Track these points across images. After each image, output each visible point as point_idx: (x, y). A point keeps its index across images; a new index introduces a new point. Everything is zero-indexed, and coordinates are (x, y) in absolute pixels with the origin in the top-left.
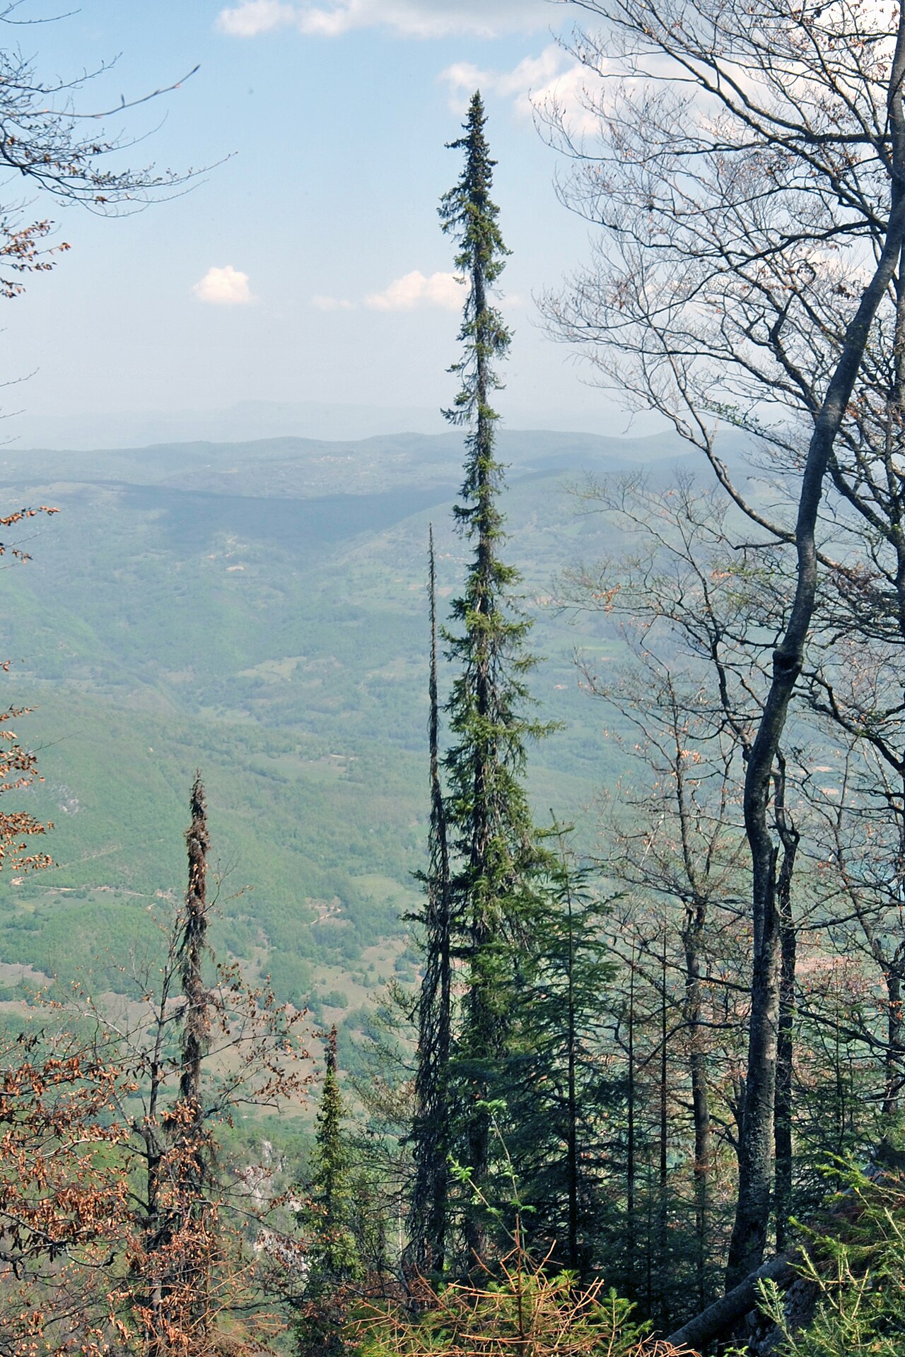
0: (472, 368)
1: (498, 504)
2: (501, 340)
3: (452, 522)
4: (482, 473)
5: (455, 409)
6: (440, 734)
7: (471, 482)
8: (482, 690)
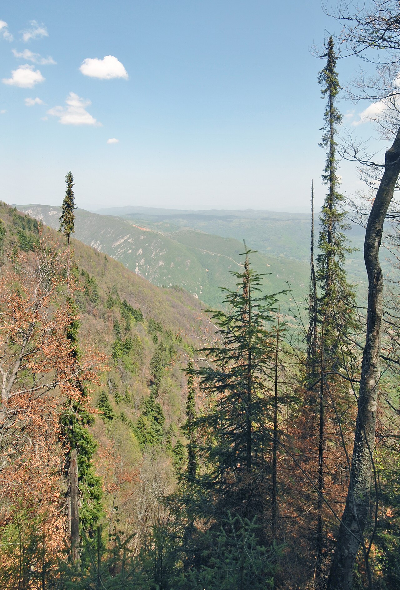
0: (328, 129)
1: (337, 174)
2: (339, 119)
3: (321, 180)
4: (331, 163)
5: (322, 143)
6: (314, 249)
7: (328, 166)
8: (329, 236)
